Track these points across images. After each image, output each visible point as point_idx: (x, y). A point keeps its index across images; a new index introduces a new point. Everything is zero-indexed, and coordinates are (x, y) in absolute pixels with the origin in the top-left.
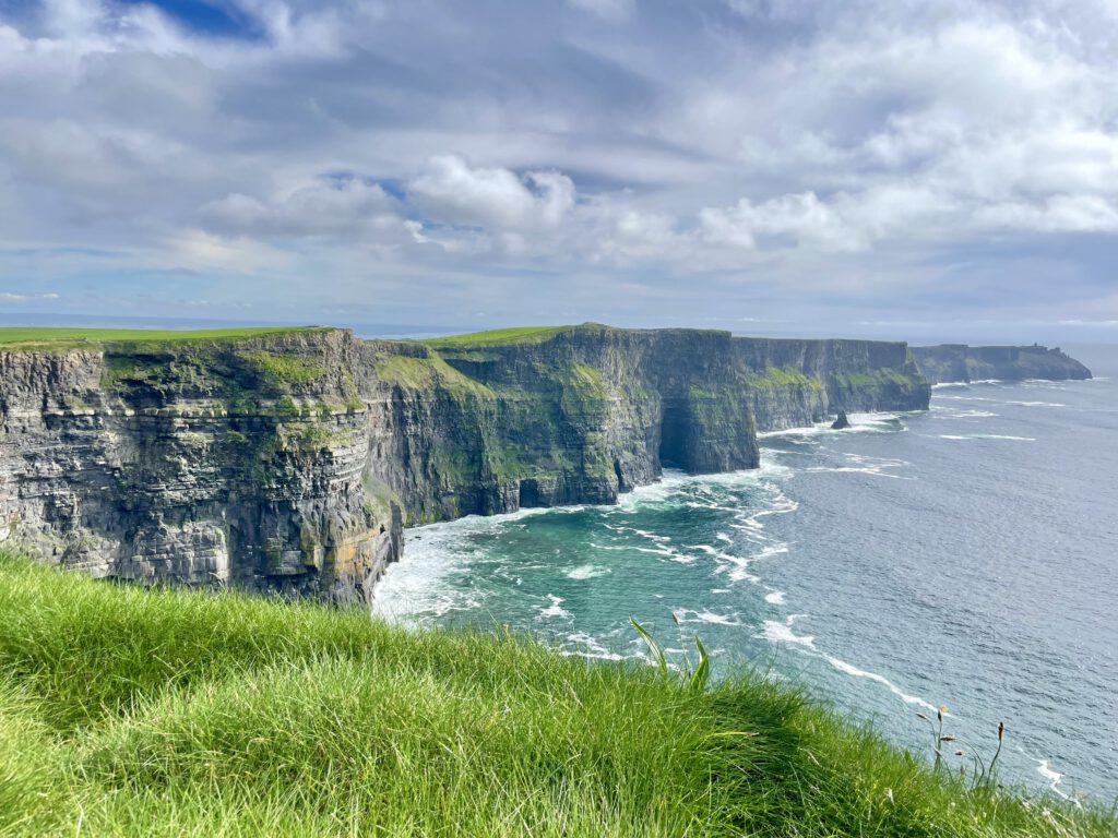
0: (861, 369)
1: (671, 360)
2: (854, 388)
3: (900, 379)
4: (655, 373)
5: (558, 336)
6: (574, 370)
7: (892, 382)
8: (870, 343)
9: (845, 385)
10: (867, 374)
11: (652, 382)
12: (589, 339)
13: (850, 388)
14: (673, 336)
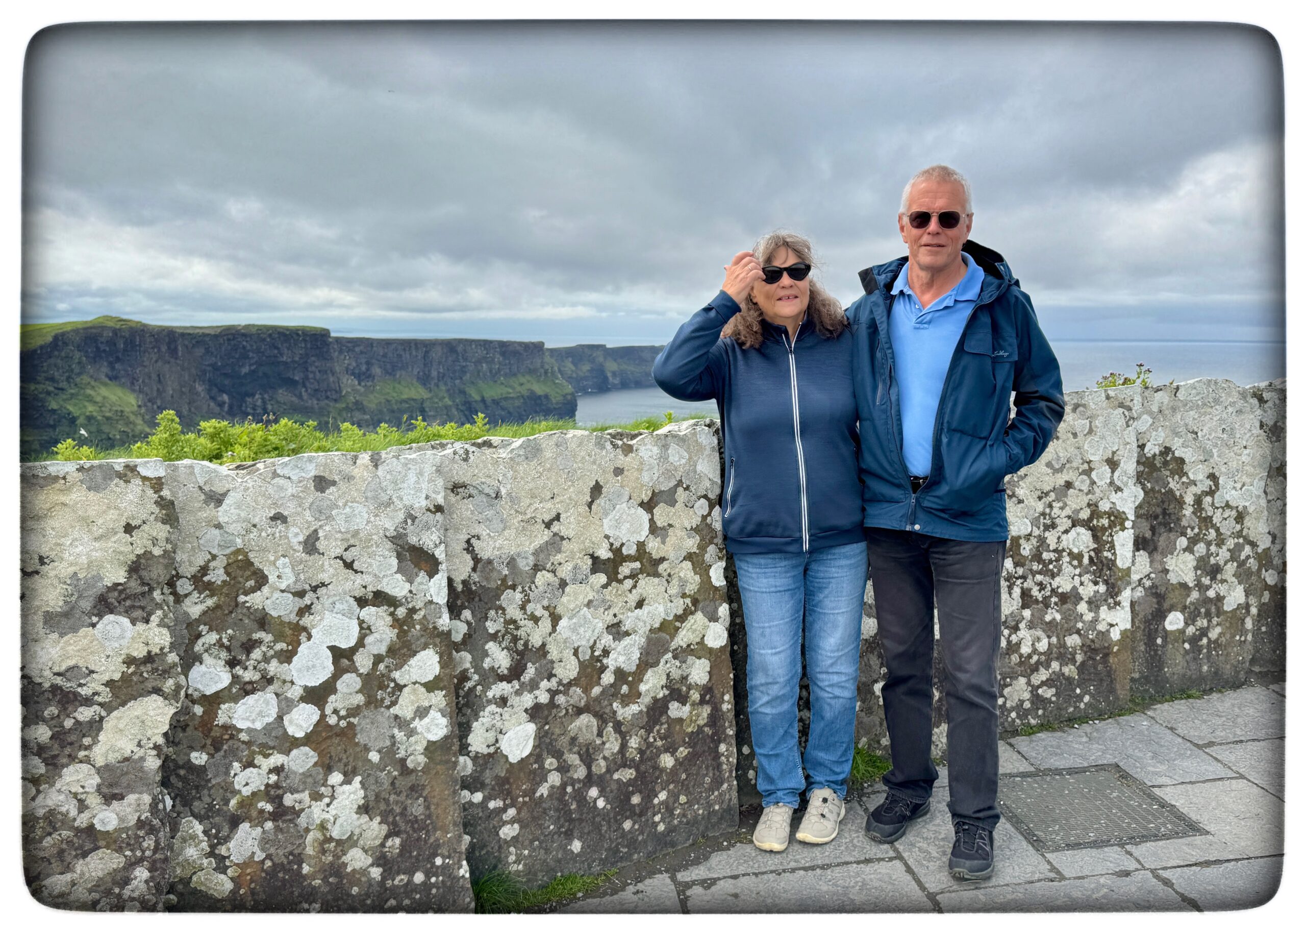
0: (494, 376)
1: (245, 370)
2: (489, 401)
3: (539, 389)
4: (222, 391)
5: (56, 338)
6: (89, 392)
7: (532, 392)
8: (503, 345)
9: (477, 397)
10: (502, 384)
11: (221, 405)
12: (111, 343)
13: (483, 400)
14: (244, 335)
